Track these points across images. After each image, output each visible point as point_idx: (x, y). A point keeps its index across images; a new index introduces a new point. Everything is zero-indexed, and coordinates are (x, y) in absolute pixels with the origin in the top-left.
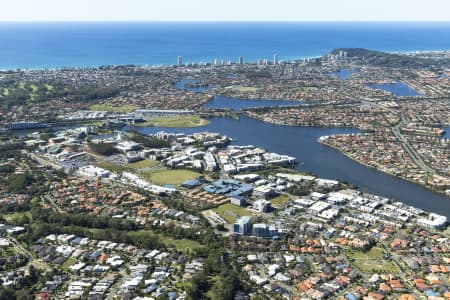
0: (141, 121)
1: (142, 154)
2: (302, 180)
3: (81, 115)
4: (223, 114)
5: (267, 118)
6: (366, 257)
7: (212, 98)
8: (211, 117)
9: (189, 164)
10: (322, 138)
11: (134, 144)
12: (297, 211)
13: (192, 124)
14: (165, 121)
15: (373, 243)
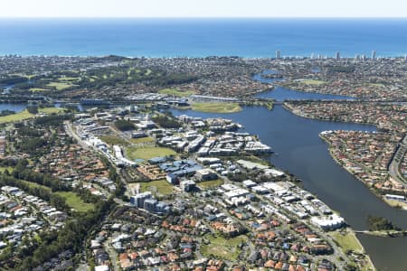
0: (185, 105)
1: (149, 131)
2: (255, 168)
3: (144, 96)
4: (261, 104)
5: (296, 111)
6: (225, 242)
7: (271, 89)
8: (249, 105)
9: (176, 144)
10: (324, 133)
11: (152, 123)
12: (214, 194)
13: (226, 110)
14: (204, 106)
15: (244, 232)
